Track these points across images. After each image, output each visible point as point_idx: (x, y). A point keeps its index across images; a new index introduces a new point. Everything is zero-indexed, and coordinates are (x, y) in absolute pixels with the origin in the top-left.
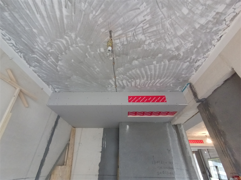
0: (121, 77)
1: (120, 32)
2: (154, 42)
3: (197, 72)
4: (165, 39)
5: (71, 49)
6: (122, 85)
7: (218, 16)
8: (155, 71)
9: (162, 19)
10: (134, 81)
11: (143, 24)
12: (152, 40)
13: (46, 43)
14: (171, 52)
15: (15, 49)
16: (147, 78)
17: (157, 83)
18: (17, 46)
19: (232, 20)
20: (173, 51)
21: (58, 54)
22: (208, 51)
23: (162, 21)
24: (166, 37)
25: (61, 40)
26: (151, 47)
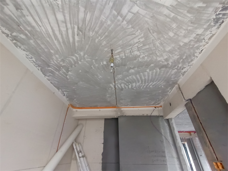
0: (120, 82)
1: (120, 50)
2: (146, 56)
3: (184, 76)
4: (156, 54)
5: (80, 63)
6: (121, 87)
7: (198, 37)
8: (148, 77)
9: (153, 40)
10: (131, 85)
11: (138, 44)
12: (145, 54)
13: (60, 60)
14: (161, 63)
15: (34, 64)
16: (142, 81)
17: (150, 86)
18: (37, 62)
19: (210, 38)
20: (163, 62)
21: (69, 67)
22: (192, 60)
23: (154, 41)
24: (157, 52)
25: (72, 57)
26: (144, 59)
